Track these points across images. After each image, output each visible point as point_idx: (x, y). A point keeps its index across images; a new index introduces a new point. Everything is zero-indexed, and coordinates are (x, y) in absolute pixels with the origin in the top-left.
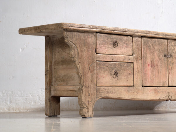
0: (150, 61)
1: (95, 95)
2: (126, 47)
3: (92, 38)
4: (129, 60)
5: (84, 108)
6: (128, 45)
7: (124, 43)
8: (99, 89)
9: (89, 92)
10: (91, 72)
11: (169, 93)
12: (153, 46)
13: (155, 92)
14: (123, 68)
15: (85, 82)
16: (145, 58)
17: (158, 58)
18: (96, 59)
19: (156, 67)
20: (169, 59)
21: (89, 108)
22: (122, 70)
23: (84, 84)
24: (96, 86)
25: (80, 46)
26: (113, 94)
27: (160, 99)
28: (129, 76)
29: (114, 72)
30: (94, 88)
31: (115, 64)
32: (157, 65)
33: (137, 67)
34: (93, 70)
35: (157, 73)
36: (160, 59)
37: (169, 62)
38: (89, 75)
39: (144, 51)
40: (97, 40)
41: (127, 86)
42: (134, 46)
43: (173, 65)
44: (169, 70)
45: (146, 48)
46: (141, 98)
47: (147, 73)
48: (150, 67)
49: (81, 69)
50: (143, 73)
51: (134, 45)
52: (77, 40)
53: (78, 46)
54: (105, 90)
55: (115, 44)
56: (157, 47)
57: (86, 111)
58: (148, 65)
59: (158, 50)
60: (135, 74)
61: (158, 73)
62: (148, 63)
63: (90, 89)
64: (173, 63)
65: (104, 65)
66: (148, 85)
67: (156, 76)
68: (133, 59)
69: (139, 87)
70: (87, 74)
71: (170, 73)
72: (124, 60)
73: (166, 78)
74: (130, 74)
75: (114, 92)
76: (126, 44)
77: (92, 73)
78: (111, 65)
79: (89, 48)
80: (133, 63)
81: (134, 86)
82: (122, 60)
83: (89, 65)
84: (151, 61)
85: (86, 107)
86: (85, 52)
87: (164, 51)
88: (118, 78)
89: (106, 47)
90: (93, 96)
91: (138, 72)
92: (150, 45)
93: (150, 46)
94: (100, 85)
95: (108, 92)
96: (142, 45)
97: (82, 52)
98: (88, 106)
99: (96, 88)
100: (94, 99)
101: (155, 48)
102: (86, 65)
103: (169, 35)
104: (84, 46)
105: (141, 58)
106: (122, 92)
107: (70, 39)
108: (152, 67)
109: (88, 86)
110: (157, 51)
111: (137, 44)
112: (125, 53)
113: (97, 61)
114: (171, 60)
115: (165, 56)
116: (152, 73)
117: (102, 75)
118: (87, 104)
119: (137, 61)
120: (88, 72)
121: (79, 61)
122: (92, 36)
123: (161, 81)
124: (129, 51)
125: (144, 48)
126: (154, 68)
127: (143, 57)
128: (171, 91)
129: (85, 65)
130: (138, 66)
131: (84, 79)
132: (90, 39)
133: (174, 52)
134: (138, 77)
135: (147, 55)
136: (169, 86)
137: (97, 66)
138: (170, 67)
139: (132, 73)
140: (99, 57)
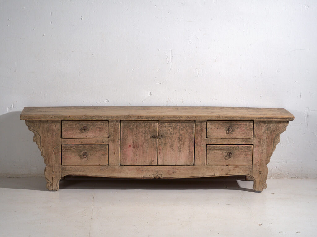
0: (132, 142)
1: (60, 172)
2: (100, 131)
3: (57, 126)
4: (103, 142)
5: (48, 183)
6: (102, 129)
7: (97, 127)
8: (65, 168)
9: (53, 170)
10: (55, 153)
11: (157, 172)
12: (137, 128)
13: (137, 171)
14: (94, 150)
15: (48, 162)
16: (125, 140)
17: (143, 139)
18: (61, 142)
19: (140, 147)
20: (159, 140)
21: (53, 183)
22: (93, 152)
23: (48, 164)
24: (62, 165)
25: (42, 133)
26: (81, 172)
27: (144, 177)
28: (103, 157)
29: (83, 153)
30: (59, 167)
31: (85, 146)
32: (142, 146)
33: (113, 148)
34: (58, 152)
35: (141, 153)
36: (146, 140)
37: (159, 142)
38: (53, 156)
39: (123, 134)
40: (62, 127)
41: (100, 165)
42: (110, 130)
43: (165, 145)
44: (159, 150)
45: (126, 131)
46: (118, 176)
47: (127, 153)
48: (131, 148)
49: (44, 151)
50: (121, 154)
51: (110, 128)
52: (39, 128)
53: (40, 133)
54: (72, 168)
55: (85, 129)
56: (142, 129)
57: (50, 185)
58: (129, 146)
59: (144, 132)
60: (111, 155)
61: (143, 153)
62: (129, 144)
63: (54, 168)
64: (165, 144)
65: (71, 147)
66: (128, 164)
67: (139, 157)
68: (108, 142)
69: (115, 167)
70: (51, 155)
71: (160, 153)
72: (96, 142)
73: (155, 157)
74: (103, 155)
75: (83, 170)
76: (100, 128)
77: (56, 155)
78: (80, 147)
79: (53, 134)
80: (108, 145)
81: (109, 165)
82: (94, 143)
83: (53, 147)
84: (134, 143)
85: (50, 182)
86: (49, 137)
87: (152, 132)
88: (88, 159)
89: (74, 132)
90: (57, 174)
91: (115, 153)
92: (133, 127)
93: (132, 129)
94: (66, 165)
95: (75, 171)
96: (121, 128)
97: (45, 137)
98: (52, 181)
99: (61, 167)
100: (59, 176)
101: (139, 130)
102: (50, 148)
103: (157, 118)
104: (48, 132)
105: (120, 140)
106: (93, 170)
107: (31, 127)
108: (134, 147)
109: (51, 165)
110: (142, 132)
111: (114, 128)
112: (97, 136)
113: (62, 144)
114: (162, 141)
115: (153, 137)
116: (135, 153)
117: (68, 156)
118: (51, 179)
119: (113, 143)
120: (52, 154)
121: (42, 145)
122: (56, 124)
123: (147, 161)
124: (104, 134)
125: (123, 131)
126: (138, 149)
127: (122, 139)
128: (162, 170)
129: (48, 148)
130: (115, 148)
131: (48, 160)
132: (54, 127)
133: (168, 133)
134: (115, 158)
135: (127, 137)
136: (158, 165)
137: (62, 149)
138: (160, 147)
139: (106, 153)
140: (65, 142)
